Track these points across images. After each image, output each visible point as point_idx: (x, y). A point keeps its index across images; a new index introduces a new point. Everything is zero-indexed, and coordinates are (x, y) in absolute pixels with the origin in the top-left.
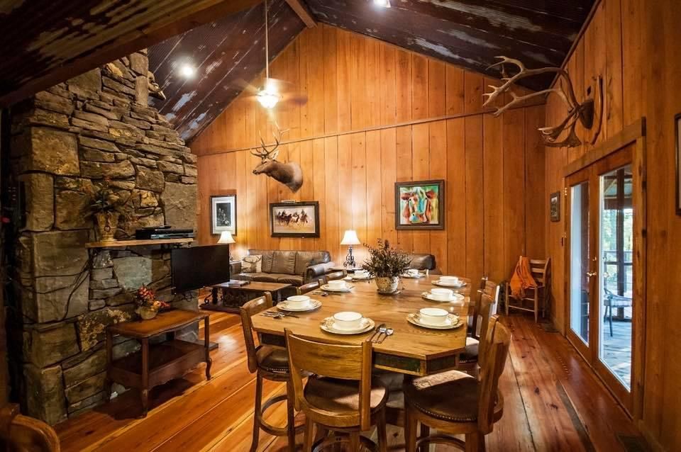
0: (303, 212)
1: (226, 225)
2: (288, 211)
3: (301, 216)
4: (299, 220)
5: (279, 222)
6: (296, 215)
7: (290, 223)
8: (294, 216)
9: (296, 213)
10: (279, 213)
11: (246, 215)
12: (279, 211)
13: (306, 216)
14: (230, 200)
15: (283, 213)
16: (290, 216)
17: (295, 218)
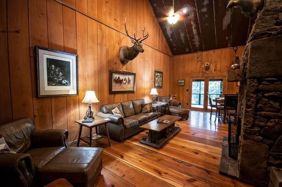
0: (129, 79)
1: (64, 85)
2: (122, 77)
3: (128, 80)
4: (127, 83)
5: (116, 83)
6: (125, 80)
7: (122, 85)
8: (124, 80)
9: (126, 79)
10: (116, 78)
11: (88, 76)
12: (116, 76)
13: (130, 81)
14: (70, 59)
15: (119, 78)
16: (122, 80)
17: (125, 82)
